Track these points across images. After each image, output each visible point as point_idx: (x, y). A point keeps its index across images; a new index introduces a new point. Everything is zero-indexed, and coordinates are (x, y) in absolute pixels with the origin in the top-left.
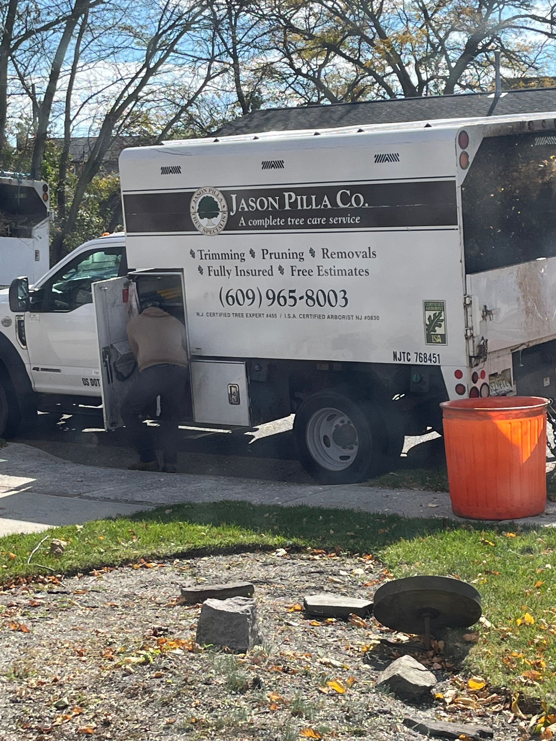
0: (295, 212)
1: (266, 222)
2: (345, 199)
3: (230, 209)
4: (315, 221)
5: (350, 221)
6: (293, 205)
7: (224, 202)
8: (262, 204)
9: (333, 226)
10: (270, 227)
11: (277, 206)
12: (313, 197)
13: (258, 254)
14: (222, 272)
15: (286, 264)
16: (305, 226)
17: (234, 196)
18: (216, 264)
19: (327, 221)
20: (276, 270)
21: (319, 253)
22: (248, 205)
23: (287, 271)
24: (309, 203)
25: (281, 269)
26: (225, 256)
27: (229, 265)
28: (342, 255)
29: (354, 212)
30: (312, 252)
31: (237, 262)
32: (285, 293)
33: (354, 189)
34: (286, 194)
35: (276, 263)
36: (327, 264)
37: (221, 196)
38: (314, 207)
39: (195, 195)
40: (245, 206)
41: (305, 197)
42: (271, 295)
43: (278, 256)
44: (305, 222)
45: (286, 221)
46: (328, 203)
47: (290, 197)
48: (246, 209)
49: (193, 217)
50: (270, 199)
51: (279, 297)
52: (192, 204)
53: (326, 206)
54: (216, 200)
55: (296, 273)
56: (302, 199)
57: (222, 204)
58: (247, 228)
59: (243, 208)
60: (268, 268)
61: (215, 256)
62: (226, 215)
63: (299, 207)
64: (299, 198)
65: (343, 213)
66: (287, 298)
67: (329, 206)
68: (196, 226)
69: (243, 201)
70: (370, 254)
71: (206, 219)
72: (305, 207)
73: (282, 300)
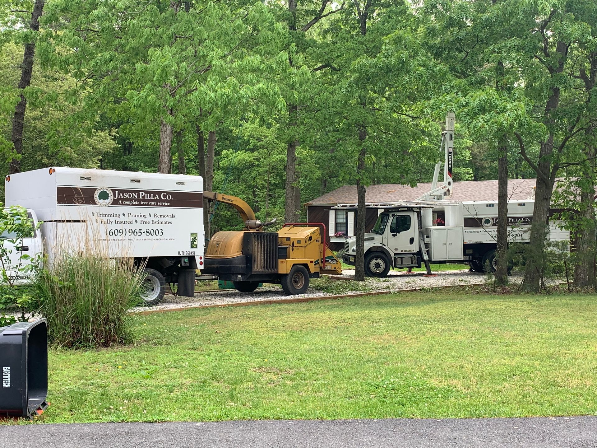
0: (144, 200)
1: (131, 203)
2: (164, 196)
3: (115, 196)
4: (152, 203)
5: (166, 204)
6: (144, 197)
7: (112, 194)
8: (130, 196)
9: (159, 206)
10: (133, 205)
11: (136, 197)
12: (152, 195)
13: (126, 215)
14: (109, 222)
15: (139, 219)
16: (148, 205)
17: (117, 192)
18: (105, 219)
19: (157, 204)
20: (134, 222)
21: (153, 215)
22: (123, 196)
23: (139, 222)
24: (150, 196)
25: (136, 221)
26: (110, 215)
27: (112, 219)
28: (162, 216)
29: (167, 201)
30: (150, 215)
31: (116, 218)
32: (137, 231)
33: (168, 193)
34: (141, 193)
35: (134, 219)
36: (156, 219)
37: (111, 191)
38: (152, 198)
39: (98, 190)
40: (122, 196)
41: (148, 194)
42: (131, 231)
43: (135, 216)
44: (148, 203)
45: (140, 203)
46: (158, 197)
47: (142, 194)
48: (122, 197)
49: (95, 199)
50: (134, 194)
51: (134, 232)
52: (96, 193)
53: (157, 198)
54: (108, 192)
55: (142, 223)
56: (147, 195)
57: (111, 194)
58: (122, 204)
59: (121, 197)
60: (131, 221)
61: (105, 215)
62: (113, 199)
63: (146, 198)
64: (146, 194)
65: (164, 201)
66: (138, 232)
67: (158, 198)
68: (97, 202)
69: (121, 194)
70: (172, 216)
71: (102, 200)
72: (148, 198)
73: (135, 233)
